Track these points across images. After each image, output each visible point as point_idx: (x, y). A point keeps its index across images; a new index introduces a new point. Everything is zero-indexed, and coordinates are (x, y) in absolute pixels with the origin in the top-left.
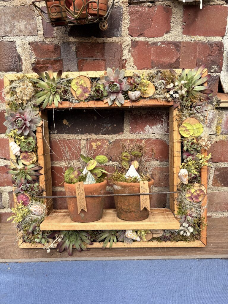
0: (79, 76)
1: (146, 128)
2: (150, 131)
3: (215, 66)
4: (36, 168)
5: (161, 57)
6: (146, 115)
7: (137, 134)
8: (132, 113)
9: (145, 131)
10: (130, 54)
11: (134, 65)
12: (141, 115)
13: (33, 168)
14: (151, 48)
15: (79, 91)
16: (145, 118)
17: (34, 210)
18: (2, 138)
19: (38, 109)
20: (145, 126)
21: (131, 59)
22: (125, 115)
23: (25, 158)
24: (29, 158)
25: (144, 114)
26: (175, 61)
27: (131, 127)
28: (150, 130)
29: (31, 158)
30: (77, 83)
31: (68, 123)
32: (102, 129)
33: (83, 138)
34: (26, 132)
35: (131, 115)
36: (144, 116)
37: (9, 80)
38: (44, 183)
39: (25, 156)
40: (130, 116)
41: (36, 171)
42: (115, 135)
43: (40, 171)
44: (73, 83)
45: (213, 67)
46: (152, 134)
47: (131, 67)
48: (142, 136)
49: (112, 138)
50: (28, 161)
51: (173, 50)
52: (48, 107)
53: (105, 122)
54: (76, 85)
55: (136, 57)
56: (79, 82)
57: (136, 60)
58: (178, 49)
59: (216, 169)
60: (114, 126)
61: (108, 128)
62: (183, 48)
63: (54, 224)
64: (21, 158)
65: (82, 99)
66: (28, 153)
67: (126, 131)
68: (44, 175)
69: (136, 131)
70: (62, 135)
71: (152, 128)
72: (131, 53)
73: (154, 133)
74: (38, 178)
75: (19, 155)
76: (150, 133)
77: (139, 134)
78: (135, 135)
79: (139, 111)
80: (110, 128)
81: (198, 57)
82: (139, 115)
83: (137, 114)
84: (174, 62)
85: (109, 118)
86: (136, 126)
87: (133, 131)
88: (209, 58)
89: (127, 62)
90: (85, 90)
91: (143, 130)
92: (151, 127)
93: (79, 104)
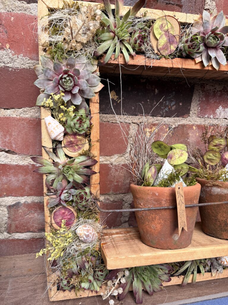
0: (165, 16)
1: (218, 110)
4: (89, 162)
6: (221, 92)
7: (206, 118)
8: (204, 87)
9: (216, 113)
12: (215, 91)
13: (84, 163)
15: (163, 41)
16: (220, 96)
17: (85, 235)
18: (8, 116)
19: (96, 63)
20: (217, 108)
22: (195, 90)
23: (70, 144)
24: (77, 145)
25: (219, 91)
27: (199, 108)
28: (222, 114)
29: (80, 146)
30: (162, 27)
31: (118, 97)
32: (162, 108)
33: (134, 121)
34: (76, 99)
35: (203, 91)
36: (219, 93)
37: (48, 7)
38: (98, 187)
39: (71, 141)
40: (201, 93)
41: (88, 167)
42: (178, 118)
43: (93, 168)
44: (156, 25)
46: (224, 119)
48: (211, 122)
49: (174, 122)
50: (75, 150)
52: (112, 62)
53: (169, 99)
54: (159, 29)
56: (164, 25)
60: (179, 105)
61: (171, 107)
63: (130, 256)
64: (63, 145)
65: (164, 54)
66: (78, 137)
67: (193, 113)
68: (98, 174)
69: (205, 114)
70: (105, 115)
71: (224, 111)
72: (216, 3)
73: (226, 117)
74: (89, 180)
75: (62, 139)
76: (221, 118)
77: (208, 118)
78: (204, 119)
79: (214, 85)
80: (173, 108)
82: (213, 92)
83: (211, 90)
85: (174, 93)
86: (207, 106)
87: (201, 114)
90: (171, 40)
91: (214, 113)
92: (224, 109)
93: (158, 61)
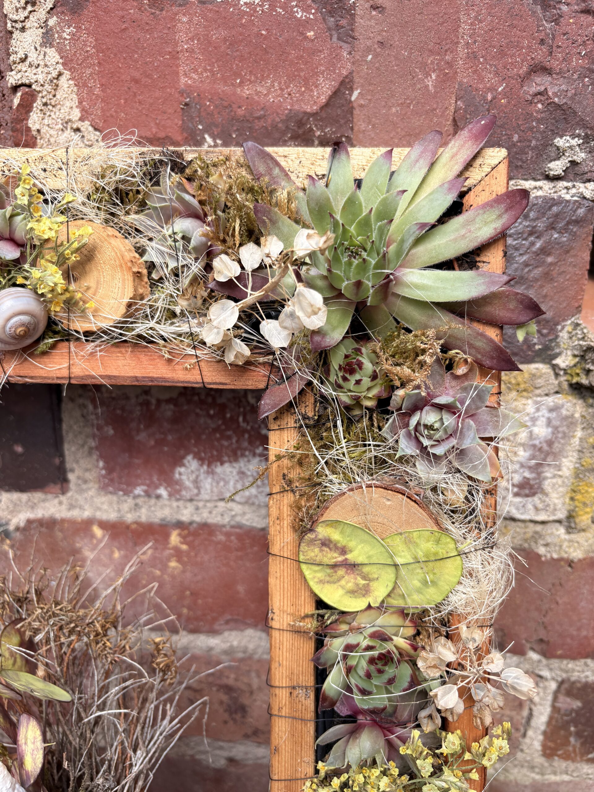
1: (182, 470)
2: (208, 486)
3: (573, 136)
5: (237, 75)
6: (175, 405)
7: (140, 496)
10: (53, 55)
11: (82, 119)
14: (173, 19)
16: (175, 420)
21: (64, 82)
26: (323, 99)
27: (101, 463)
28: (208, 484)
36: (169, 409)
45: (560, 142)
46: (223, 503)
47: (68, 133)
48: (167, 511)
49: (11, 507)
51: (311, 34)
55: (88, 71)
57: (91, 91)
58: (338, 27)
59: (566, 686)
60: (14, 451)
62: (372, 17)
67: (78, 477)
69: (132, 485)
72: (60, 51)
76: (207, 497)
77: (149, 496)
78: (130, 501)
81: (464, 77)
84: (322, 108)
86: (131, 457)
87: (116, 483)
88: (534, 89)
89: (38, 104)
91: (170, 481)
